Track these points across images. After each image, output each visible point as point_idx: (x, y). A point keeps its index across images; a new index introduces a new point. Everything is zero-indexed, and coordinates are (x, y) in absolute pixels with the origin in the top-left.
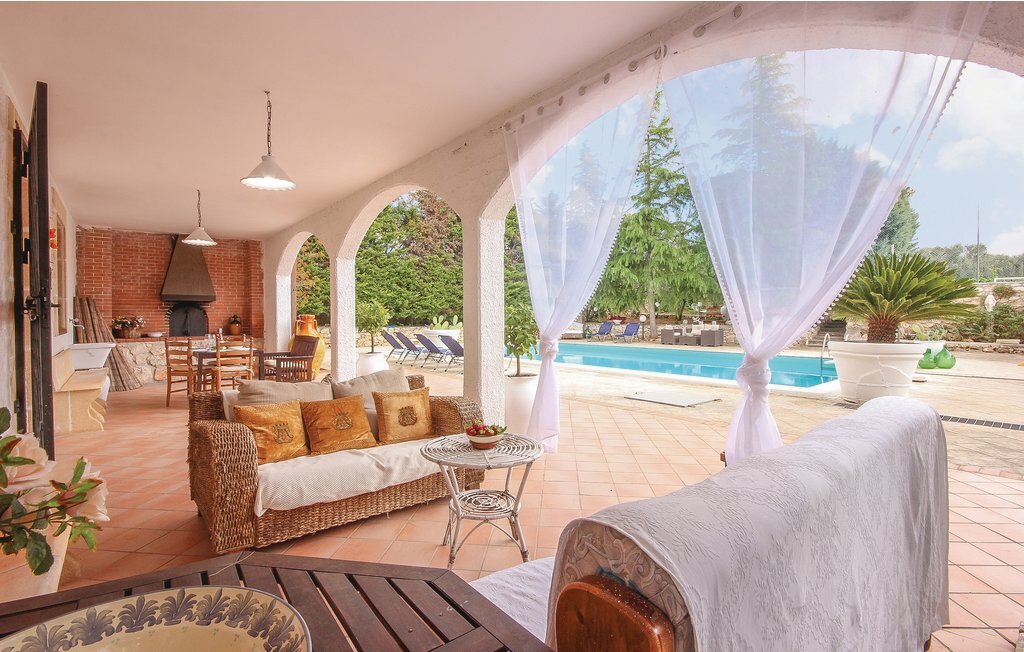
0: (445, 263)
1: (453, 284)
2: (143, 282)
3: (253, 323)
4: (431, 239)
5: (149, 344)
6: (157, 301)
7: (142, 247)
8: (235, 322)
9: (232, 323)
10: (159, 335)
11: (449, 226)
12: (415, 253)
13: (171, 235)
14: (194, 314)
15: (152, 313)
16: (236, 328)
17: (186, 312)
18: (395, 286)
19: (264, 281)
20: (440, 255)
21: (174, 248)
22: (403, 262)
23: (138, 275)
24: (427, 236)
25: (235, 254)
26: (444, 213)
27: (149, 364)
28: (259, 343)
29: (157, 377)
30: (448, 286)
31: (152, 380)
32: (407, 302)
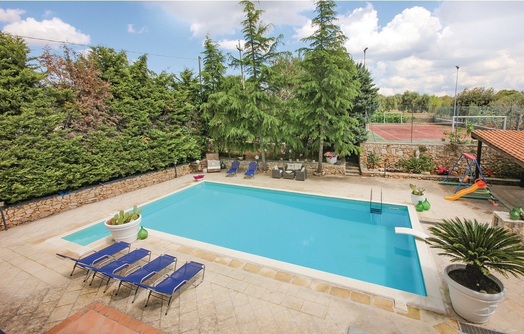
0: (109, 135)
1: (120, 151)
4: (92, 117)
11: (107, 104)
12: (78, 131)
18: (62, 164)
20: (103, 130)
22: (67, 143)
24: (87, 114)
26: (100, 93)
30: (116, 153)
32: (78, 175)
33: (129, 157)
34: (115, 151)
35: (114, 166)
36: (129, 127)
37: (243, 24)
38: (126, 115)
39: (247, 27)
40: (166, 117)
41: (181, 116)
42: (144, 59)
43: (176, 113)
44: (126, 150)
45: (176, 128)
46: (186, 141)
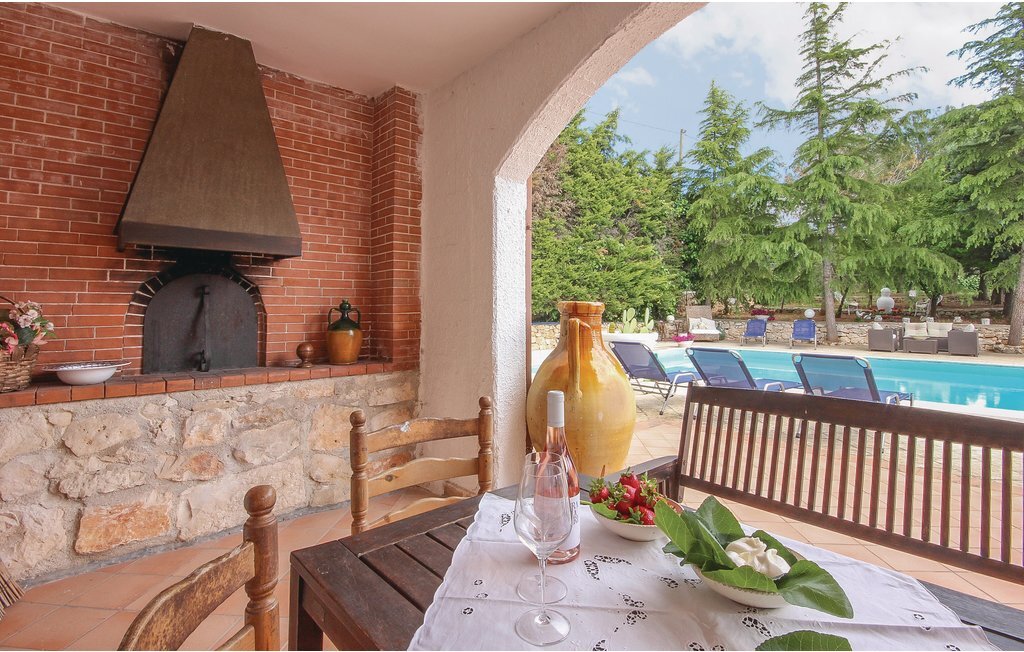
2: (56, 182)
3: (396, 325)
5: (61, 414)
6: (102, 252)
7: (60, 58)
8: (344, 323)
9: (336, 327)
10: (101, 374)
13: (164, 41)
14: (225, 298)
15: (82, 295)
16: (349, 341)
17: (201, 293)
19: (423, 207)
21: (169, 81)
23: (41, 153)
25: (343, 130)
27: (57, 491)
28: (408, 386)
29: (86, 543)
31: (64, 561)
33: (575, 275)
34: (559, 260)
35: (554, 286)
36: (583, 222)
37: (801, 38)
38: (582, 201)
39: (810, 43)
40: (631, 220)
41: (656, 222)
42: (614, 116)
43: (648, 214)
44: (572, 262)
45: (645, 243)
46: (657, 272)
